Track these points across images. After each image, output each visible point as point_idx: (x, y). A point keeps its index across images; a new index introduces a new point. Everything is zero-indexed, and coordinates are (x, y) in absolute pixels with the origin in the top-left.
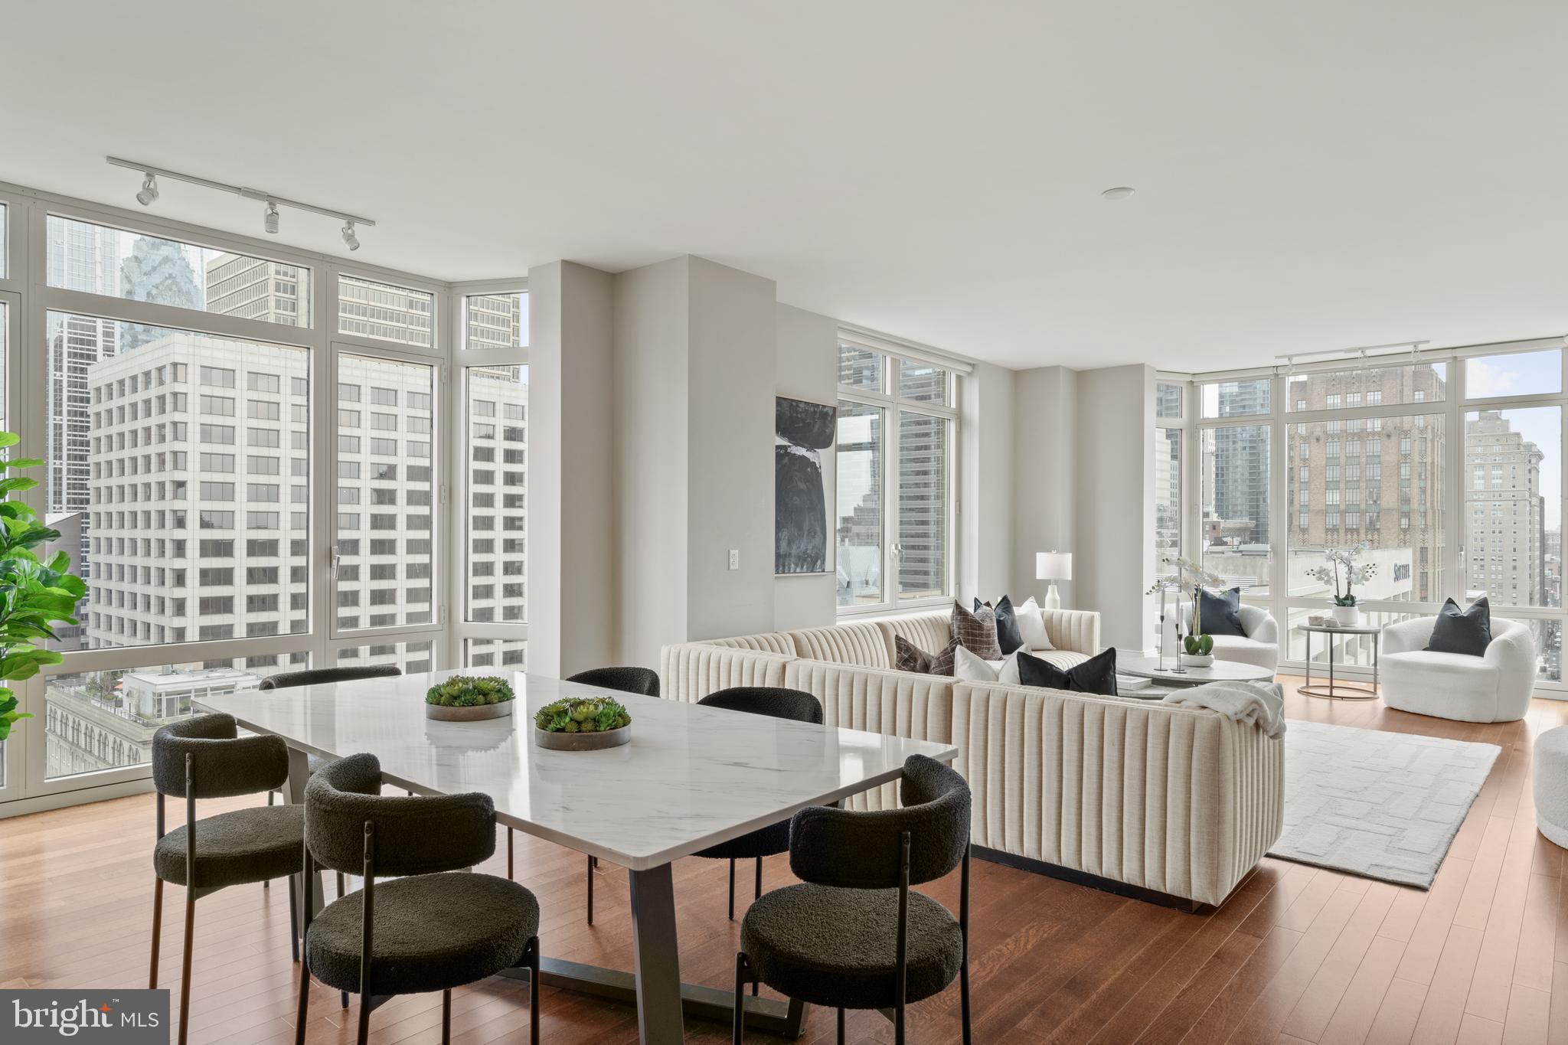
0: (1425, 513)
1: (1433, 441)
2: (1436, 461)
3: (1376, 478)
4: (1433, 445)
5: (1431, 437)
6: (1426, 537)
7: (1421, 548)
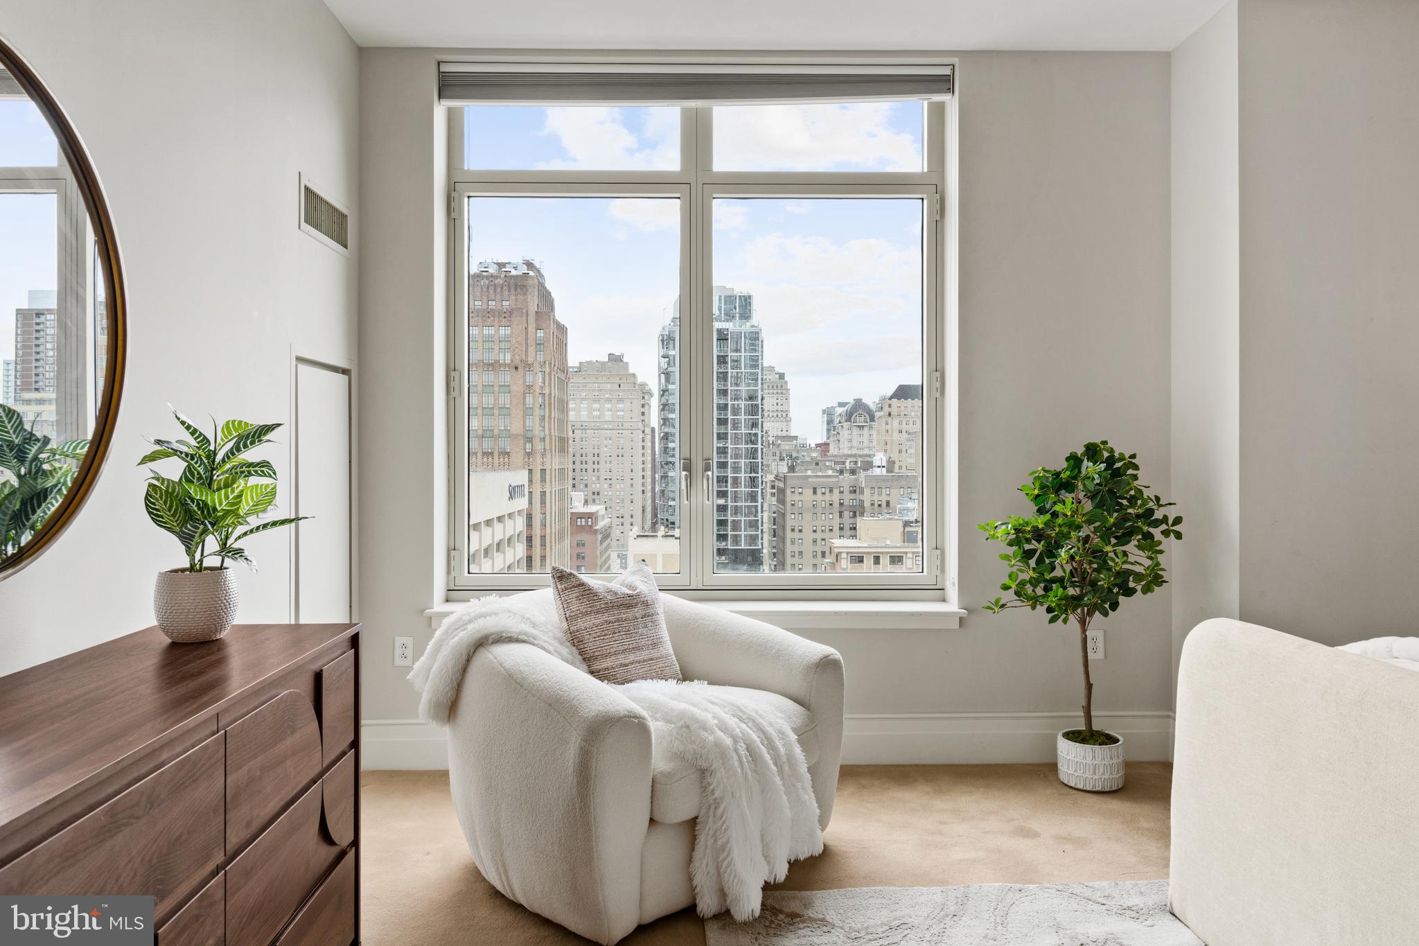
0: (544, 438)
1: (550, 374)
2: (553, 392)
3: (506, 406)
4: (550, 379)
5: (549, 371)
6: (545, 460)
7: (541, 470)
